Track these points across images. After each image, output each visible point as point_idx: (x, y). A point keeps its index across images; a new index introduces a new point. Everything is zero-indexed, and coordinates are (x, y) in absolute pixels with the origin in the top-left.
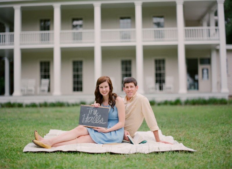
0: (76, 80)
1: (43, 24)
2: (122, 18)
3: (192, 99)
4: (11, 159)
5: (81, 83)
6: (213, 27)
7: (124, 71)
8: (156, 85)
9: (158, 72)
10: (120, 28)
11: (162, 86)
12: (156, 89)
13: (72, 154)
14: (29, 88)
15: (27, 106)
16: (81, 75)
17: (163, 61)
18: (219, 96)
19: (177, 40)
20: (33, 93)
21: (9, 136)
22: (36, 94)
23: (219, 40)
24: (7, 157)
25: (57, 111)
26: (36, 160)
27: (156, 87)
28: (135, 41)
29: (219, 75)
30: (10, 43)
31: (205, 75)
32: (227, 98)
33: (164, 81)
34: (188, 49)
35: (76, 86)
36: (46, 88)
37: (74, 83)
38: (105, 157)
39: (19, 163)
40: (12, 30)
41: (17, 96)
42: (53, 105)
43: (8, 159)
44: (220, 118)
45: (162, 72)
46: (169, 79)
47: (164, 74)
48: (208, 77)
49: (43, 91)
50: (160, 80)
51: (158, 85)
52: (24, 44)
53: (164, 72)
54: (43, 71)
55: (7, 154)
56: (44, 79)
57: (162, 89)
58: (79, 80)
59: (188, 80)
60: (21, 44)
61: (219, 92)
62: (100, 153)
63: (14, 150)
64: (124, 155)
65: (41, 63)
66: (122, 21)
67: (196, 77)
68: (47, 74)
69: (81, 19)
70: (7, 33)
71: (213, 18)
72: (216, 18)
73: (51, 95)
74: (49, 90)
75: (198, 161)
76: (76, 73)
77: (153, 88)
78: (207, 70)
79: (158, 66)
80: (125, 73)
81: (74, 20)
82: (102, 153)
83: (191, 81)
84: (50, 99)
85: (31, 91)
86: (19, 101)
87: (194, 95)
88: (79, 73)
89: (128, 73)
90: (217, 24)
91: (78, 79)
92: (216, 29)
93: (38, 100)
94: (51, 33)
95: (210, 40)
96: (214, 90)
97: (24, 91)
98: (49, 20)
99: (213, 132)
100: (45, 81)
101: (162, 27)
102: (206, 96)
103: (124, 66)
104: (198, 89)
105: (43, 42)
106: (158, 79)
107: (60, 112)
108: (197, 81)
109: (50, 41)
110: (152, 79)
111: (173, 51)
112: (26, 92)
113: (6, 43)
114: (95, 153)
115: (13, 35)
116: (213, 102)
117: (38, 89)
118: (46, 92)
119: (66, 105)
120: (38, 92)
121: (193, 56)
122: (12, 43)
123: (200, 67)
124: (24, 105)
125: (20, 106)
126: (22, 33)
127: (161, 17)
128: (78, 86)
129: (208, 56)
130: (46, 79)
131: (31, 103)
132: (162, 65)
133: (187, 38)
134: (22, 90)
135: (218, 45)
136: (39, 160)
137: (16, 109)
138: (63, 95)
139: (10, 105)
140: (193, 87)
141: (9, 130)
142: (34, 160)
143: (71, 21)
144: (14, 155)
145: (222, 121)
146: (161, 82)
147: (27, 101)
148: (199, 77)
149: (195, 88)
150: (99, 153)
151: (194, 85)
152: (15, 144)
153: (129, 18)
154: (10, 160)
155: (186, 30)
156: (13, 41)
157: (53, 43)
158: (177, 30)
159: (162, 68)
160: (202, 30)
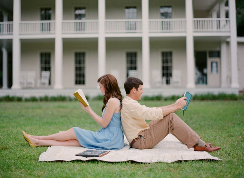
0: (78, 72)
1: (43, 12)
2: (127, 8)
3: (201, 93)
4: (26, 169)
5: (83, 76)
6: (223, 18)
7: (129, 64)
8: (163, 79)
9: (165, 65)
10: (125, 18)
11: (169, 80)
12: (163, 83)
13: (90, 162)
14: (29, 81)
15: (27, 100)
16: (84, 68)
17: (170, 54)
18: (228, 91)
19: (186, 32)
20: (33, 86)
21: (17, 139)
22: (36, 88)
23: (230, 32)
24: (22, 168)
25: (59, 107)
26: (54, 171)
27: (163, 81)
28: (141, 33)
29: (230, 69)
30: (9, 33)
31: (215, 69)
32: (237, 93)
33: (171, 75)
34: (197, 41)
35: (78, 79)
36: (47, 81)
37: (77, 75)
38: (125, 166)
39: (36, 175)
40: (11, 19)
41: (16, 90)
42: (54, 99)
43: (24, 170)
44: (235, 117)
45: (169, 65)
46: (176, 73)
47: (171, 67)
48: (217, 71)
49: (44, 84)
50: (167, 74)
51: (165, 79)
52: (24, 34)
53: (171, 65)
54: (44, 62)
55: (22, 163)
56: (45, 71)
57: (169, 83)
58: (82, 72)
59: (196, 74)
60: (20, 34)
61: (229, 87)
62: (120, 162)
63: (27, 158)
64: (146, 164)
65: (42, 55)
66: (127, 10)
67: (205, 71)
68: (47, 66)
69: (84, 8)
70: (5, 23)
71: (223, 9)
72: (227, 8)
73: (52, 88)
74: (50, 83)
75: (225, 173)
76: (78, 66)
77: (159, 82)
78: (217, 63)
79: (165, 58)
80: (130, 65)
81: (76, 9)
82: (122, 162)
83: (199, 74)
84: (51, 93)
85: (31, 83)
86: (18, 94)
87: (203, 90)
88: (82, 65)
89: (133, 65)
90: (227, 15)
91: (80, 72)
92: (227, 21)
93: (39, 94)
94: (52, 23)
95: (220, 32)
96: (224, 85)
97: (24, 83)
98: (50, 9)
99: (232, 136)
100: (46, 74)
101: (170, 18)
102: (216, 91)
103: (129, 59)
104: (206, 83)
105: (44, 32)
106: (165, 72)
107: (63, 107)
108: (205, 75)
109: (51, 32)
110: (158, 72)
111: (181, 43)
112: (25, 86)
113: (4, 33)
114: (114, 162)
115: (12, 24)
116: (222, 97)
117: (39, 82)
118: (47, 85)
119: (68, 99)
120: (38, 85)
121: (202, 49)
122: (11, 33)
123: (209, 61)
124: (24, 99)
125: (19, 99)
126: (21, 23)
127: (169, 7)
128: (80, 79)
129: (218, 49)
130: (46, 72)
131: (31, 97)
132: (169, 58)
133: (196, 30)
134: (21, 83)
135: (229, 37)
136: (57, 171)
137: (16, 104)
138: (65, 88)
139: (9, 99)
140: (201, 81)
141: (15, 131)
142: (52, 171)
143: (73, 10)
144: (29, 164)
145: (238, 122)
146: (168, 75)
147: (27, 94)
148: (208, 71)
149: (203, 82)
150: (118, 162)
151: (202, 79)
152: (26, 150)
153: (135, 7)
154: (25, 171)
155: (195, 21)
156: (12, 31)
157: (54, 34)
158: (186, 21)
159: (169, 61)
160: (212, 21)
